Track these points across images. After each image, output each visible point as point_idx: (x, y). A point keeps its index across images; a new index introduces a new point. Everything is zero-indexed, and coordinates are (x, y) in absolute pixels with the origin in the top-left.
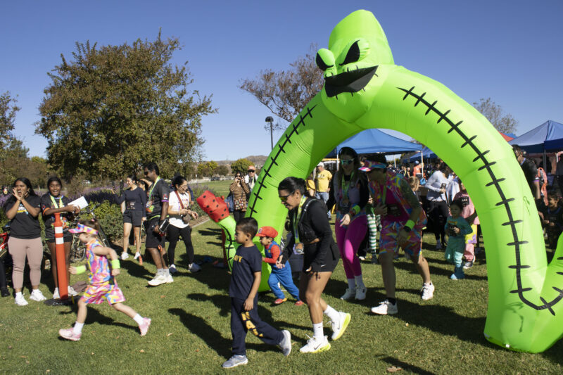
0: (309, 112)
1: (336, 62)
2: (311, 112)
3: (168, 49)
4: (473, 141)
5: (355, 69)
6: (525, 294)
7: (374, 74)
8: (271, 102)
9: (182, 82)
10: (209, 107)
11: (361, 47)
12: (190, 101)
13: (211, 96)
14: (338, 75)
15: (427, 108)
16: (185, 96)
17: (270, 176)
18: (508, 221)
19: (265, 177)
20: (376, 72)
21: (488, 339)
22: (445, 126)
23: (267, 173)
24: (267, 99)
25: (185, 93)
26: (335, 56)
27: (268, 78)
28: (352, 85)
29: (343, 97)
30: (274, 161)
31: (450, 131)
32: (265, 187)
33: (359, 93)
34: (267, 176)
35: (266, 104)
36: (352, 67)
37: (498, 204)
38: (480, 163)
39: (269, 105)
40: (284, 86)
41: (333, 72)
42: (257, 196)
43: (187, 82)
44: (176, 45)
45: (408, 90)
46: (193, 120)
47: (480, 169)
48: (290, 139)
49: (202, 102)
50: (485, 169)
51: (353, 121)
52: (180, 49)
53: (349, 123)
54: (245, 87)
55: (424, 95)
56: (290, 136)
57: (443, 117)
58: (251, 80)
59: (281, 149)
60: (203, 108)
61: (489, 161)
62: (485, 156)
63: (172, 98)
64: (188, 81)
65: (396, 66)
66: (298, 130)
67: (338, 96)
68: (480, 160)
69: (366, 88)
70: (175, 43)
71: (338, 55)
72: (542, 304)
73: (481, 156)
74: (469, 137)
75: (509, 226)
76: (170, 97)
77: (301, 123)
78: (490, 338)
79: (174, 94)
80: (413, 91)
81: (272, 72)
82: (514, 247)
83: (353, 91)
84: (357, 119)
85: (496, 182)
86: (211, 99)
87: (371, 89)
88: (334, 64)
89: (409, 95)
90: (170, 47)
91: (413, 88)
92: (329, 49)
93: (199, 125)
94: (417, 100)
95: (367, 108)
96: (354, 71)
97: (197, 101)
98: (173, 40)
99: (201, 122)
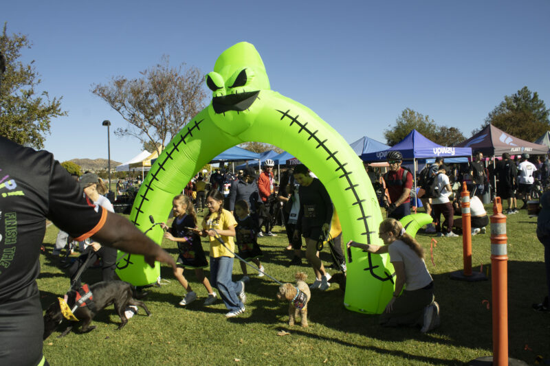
0: (197, 125)
1: (226, 85)
2: (199, 125)
3: (15, 46)
4: (335, 155)
5: (243, 92)
6: (375, 271)
7: (257, 97)
8: (123, 109)
9: (28, 81)
10: (58, 109)
11: (248, 74)
12: (38, 101)
13: (61, 98)
14: (227, 96)
15: (300, 128)
16: (32, 96)
17: (157, 180)
18: (361, 216)
19: (152, 180)
20: (259, 96)
21: (348, 308)
22: (314, 142)
23: (154, 177)
24: (118, 105)
25: (32, 93)
26: (224, 79)
27: (120, 84)
28: (238, 105)
29: (230, 114)
30: (161, 167)
31: (318, 147)
32: (152, 190)
33: (244, 112)
34: (155, 180)
35: (118, 110)
36: (240, 90)
37: (354, 204)
38: (341, 172)
39: (121, 111)
40: (136, 93)
41: (222, 93)
42: (144, 198)
43: (33, 82)
44: (23, 43)
45: (285, 112)
46: (41, 121)
47: (341, 177)
48: (178, 147)
49: (51, 104)
50: (345, 177)
51: (236, 135)
52: (29, 47)
53: (234, 136)
54: (98, 92)
55: (297, 117)
56: (178, 145)
57: (313, 135)
58: (103, 85)
59: (169, 156)
60: (53, 109)
61: (348, 171)
62: (344, 167)
63: (18, 98)
64: (35, 81)
65: (272, 91)
66: (186, 140)
67: (226, 113)
68: (341, 170)
69: (250, 108)
70: (23, 40)
71: (227, 79)
72: (386, 277)
73: (341, 167)
74: (332, 152)
75: (363, 221)
76: (16, 96)
77: (189, 134)
78: (350, 306)
79: (20, 94)
80: (288, 114)
81: (124, 78)
82: (366, 236)
83: (239, 110)
84: (240, 133)
85: (352, 187)
86: (61, 101)
87: (255, 109)
88: (224, 86)
89: (286, 117)
90: (17, 44)
91: (288, 111)
92: (218, 72)
93: (49, 127)
94: (292, 121)
95: (250, 124)
96: (242, 94)
97: (46, 103)
98: (21, 37)
99: (50, 124)
